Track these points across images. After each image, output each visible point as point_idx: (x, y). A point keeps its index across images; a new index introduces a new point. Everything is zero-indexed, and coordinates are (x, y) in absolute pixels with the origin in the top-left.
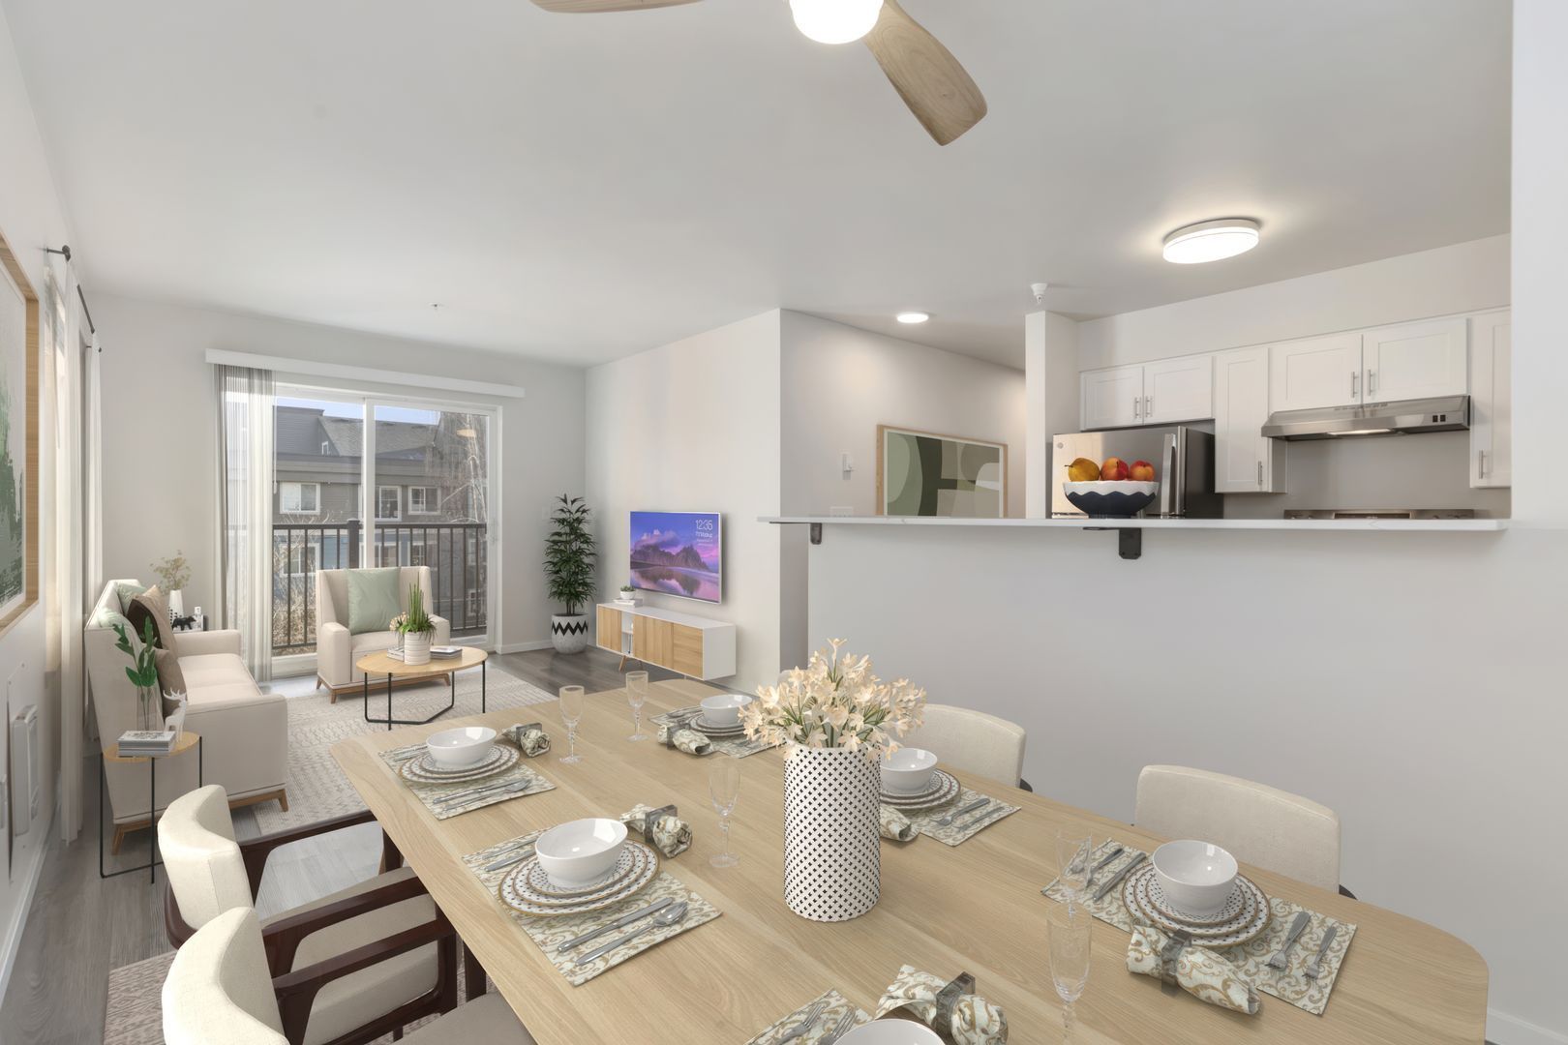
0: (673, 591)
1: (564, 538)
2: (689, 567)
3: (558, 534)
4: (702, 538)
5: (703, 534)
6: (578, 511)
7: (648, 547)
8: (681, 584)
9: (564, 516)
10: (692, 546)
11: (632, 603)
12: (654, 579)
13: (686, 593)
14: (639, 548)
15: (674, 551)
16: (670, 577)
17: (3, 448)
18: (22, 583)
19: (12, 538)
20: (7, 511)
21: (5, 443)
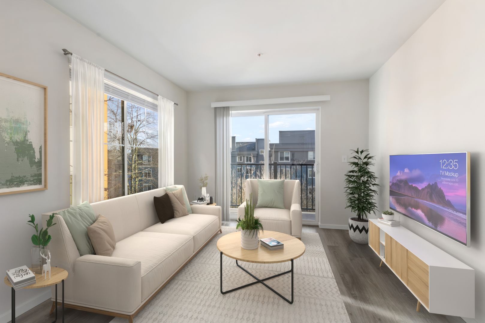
0: (418, 219)
1: (355, 174)
2: (433, 202)
3: (353, 171)
4: (447, 177)
5: (447, 174)
6: (365, 157)
7: (401, 181)
8: (425, 215)
9: (356, 161)
10: (436, 183)
11: (390, 223)
12: (405, 206)
13: (430, 224)
14: (395, 182)
15: (421, 186)
16: (417, 208)
17: (23, 138)
18: (41, 182)
19: (31, 167)
20: (26, 158)
21: (25, 137)
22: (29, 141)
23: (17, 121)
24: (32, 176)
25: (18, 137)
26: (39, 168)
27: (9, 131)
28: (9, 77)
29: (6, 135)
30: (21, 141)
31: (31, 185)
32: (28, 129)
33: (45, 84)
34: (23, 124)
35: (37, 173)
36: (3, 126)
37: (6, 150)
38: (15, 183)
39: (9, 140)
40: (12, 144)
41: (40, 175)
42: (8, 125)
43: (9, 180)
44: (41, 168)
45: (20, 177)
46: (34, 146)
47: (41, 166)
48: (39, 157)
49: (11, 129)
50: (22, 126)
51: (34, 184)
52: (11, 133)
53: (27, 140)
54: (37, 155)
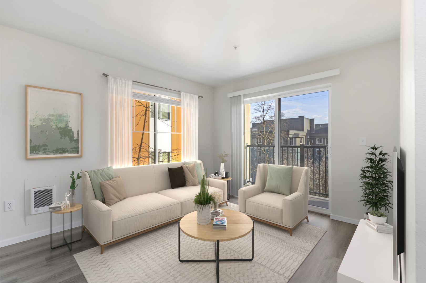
17: (65, 126)
18: (79, 152)
19: (71, 142)
20: (67, 137)
21: (67, 125)
22: (70, 127)
23: (60, 116)
24: (71, 148)
25: (62, 125)
26: (77, 143)
27: (55, 121)
28: (54, 90)
29: (53, 124)
30: (63, 127)
31: (71, 153)
32: (69, 120)
33: (81, 92)
34: (65, 117)
35: (75, 146)
36: (51, 119)
37: (53, 133)
38: (59, 152)
39: (55, 126)
40: (57, 129)
41: (78, 148)
42: (54, 118)
43: (55, 150)
44: (79, 144)
45: (62, 149)
46: (73, 130)
47: (78, 142)
48: (77, 137)
49: (56, 120)
50: (64, 119)
51: (73, 153)
52: (56, 123)
53: (68, 127)
54: (76, 136)
